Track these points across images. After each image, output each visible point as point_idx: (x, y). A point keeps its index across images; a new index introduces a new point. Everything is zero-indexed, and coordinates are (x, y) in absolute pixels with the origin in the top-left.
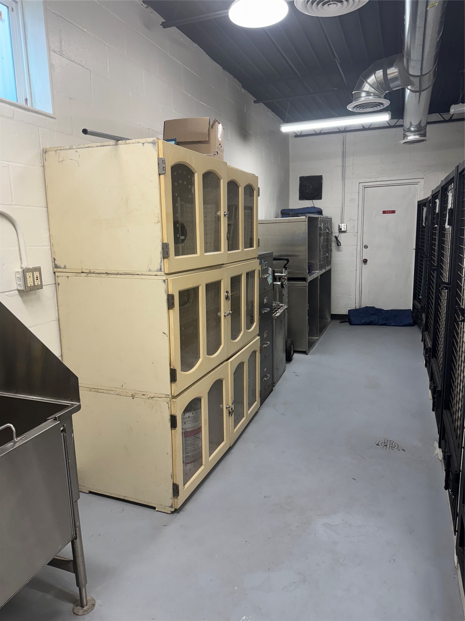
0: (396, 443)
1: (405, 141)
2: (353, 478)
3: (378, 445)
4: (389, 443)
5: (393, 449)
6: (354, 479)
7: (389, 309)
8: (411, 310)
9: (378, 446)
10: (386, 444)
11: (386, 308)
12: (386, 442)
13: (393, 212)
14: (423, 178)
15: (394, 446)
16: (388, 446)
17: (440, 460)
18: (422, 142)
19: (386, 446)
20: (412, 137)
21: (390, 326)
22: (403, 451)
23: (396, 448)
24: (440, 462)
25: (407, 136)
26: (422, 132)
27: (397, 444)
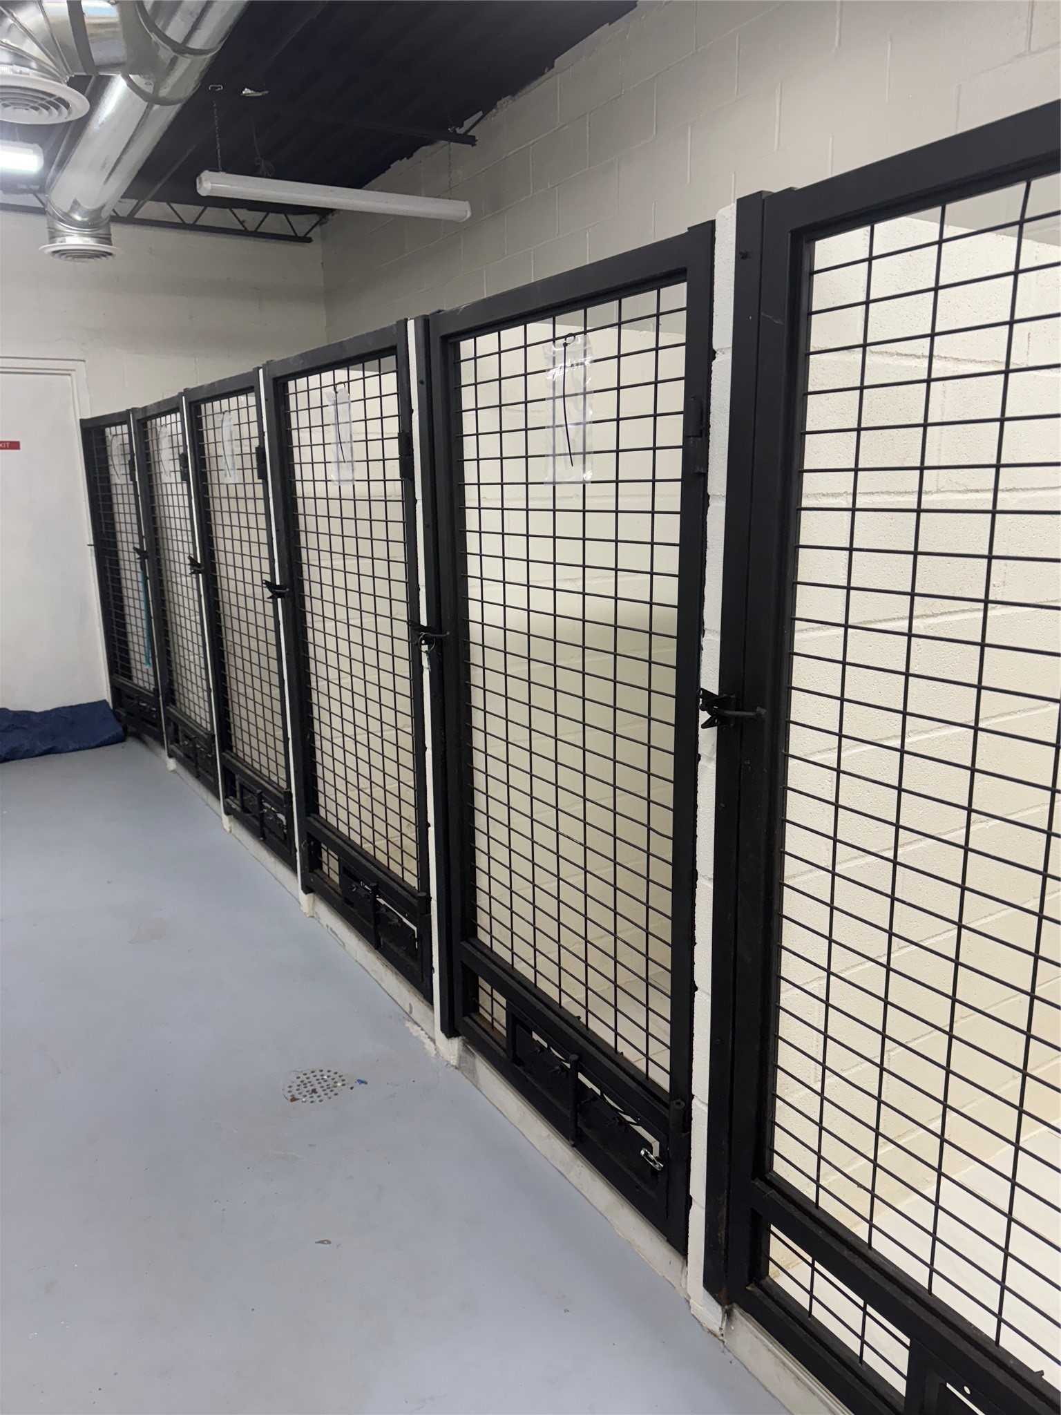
0: (329, 1071)
1: (58, 246)
2: (320, 1242)
3: (294, 1099)
4: (313, 1080)
5: (336, 1091)
6: (322, 1242)
7: (49, 708)
8: (104, 702)
9: (296, 1102)
10: (310, 1088)
11: (38, 708)
12: (306, 1081)
13: (15, 445)
14: (81, 361)
15: (331, 1082)
16: (319, 1090)
17: (453, 1066)
18: (104, 258)
19: (314, 1091)
20: (75, 240)
21: (66, 752)
22: (363, 1084)
23: (339, 1084)
24: (456, 1071)
25: (62, 233)
26: (100, 232)
27: (336, 1073)
